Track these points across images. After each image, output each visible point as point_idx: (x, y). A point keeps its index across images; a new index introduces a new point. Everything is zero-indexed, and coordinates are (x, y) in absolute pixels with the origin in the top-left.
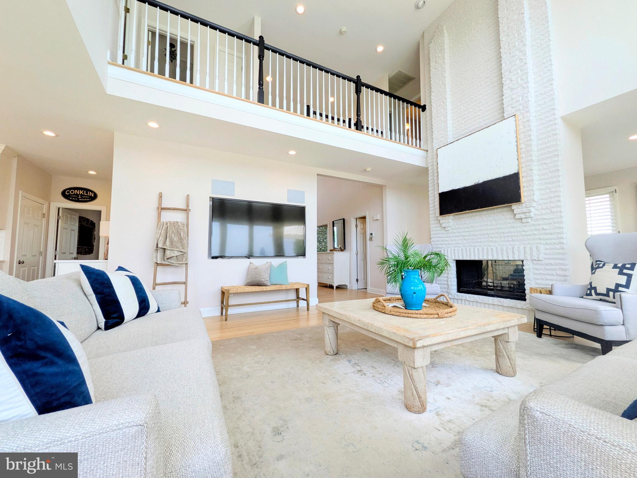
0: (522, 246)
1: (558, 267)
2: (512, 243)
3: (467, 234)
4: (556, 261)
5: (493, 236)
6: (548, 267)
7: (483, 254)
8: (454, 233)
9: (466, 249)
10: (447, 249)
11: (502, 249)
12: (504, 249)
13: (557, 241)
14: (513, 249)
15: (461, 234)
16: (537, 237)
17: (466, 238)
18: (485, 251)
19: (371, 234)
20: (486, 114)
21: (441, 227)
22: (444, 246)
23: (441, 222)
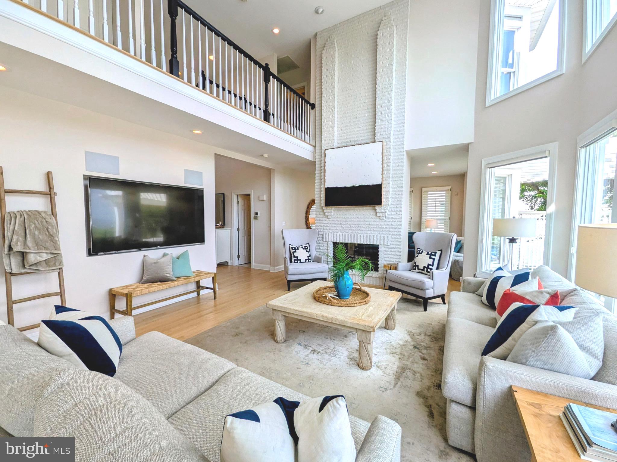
0: (379, 235)
1: (397, 250)
2: (373, 232)
3: (344, 223)
4: (397, 246)
5: (361, 226)
6: (392, 250)
7: (354, 239)
8: (334, 221)
9: (342, 234)
10: (328, 234)
11: (367, 236)
12: (368, 236)
13: (398, 233)
14: (373, 237)
15: (339, 222)
16: (388, 229)
17: (343, 226)
18: (356, 237)
19: (257, 214)
20: (363, 132)
21: (325, 215)
22: (326, 231)
23: (325, 211)
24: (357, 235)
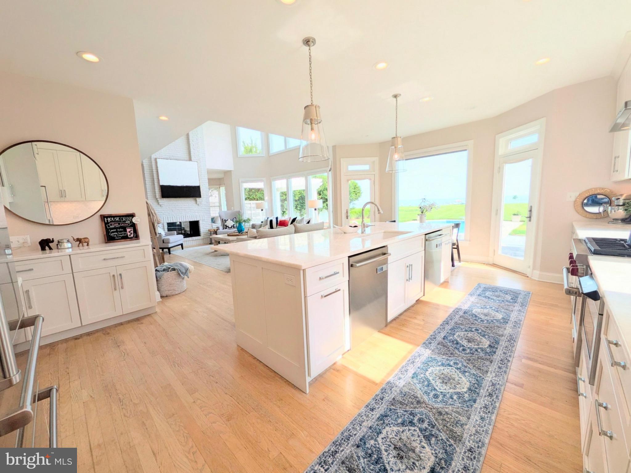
0: (199, 215)
6: (207, 222)
12: (193, 216)
16: (203, 211)
21: (159, 204)
22: (160, 215)
23: (160, 201)
24: (185, 216)
